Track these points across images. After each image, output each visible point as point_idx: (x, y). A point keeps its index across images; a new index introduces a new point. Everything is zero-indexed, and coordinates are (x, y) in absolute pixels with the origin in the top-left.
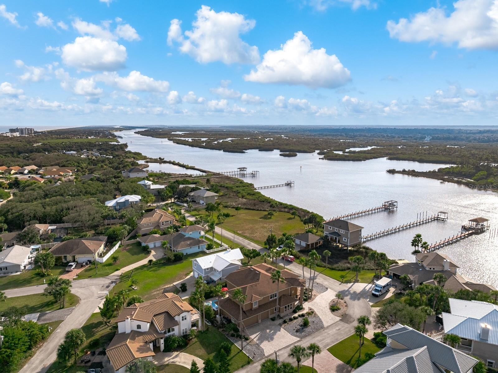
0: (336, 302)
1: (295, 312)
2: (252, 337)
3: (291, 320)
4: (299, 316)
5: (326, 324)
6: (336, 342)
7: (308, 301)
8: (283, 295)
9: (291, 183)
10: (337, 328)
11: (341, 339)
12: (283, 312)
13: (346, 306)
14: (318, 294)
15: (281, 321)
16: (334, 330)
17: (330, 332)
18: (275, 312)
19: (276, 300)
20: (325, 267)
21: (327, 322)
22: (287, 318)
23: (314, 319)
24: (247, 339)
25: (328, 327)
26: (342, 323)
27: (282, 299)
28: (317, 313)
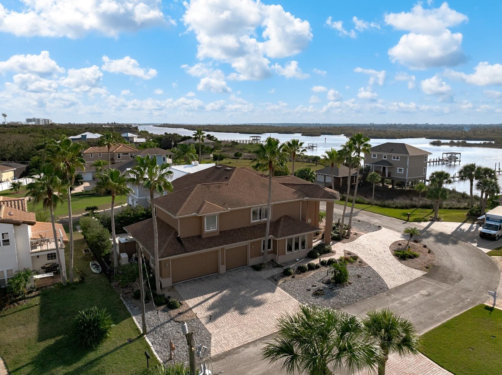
0: (404, 245)
1: (312, 255)
2: (190, 303)
3: (301, 270)
4: (323, 263)
5: (391, 284)
6: (431, 324)
7: (342, 241)
8: (286, 216)
9: (313, 147)
10: (424, 292)
11: (444, 316)
12: (284, 254)
13: (429, 252)
14: (362, 233)
15: (276, 271)
16: (416, 295)
17: (405, 300)
18: (262, 251)
19: (265, 224)
20: (369, 204)
21: (394, 279)
22: (293, 267)
23: (359, 271)
24: (172, 306)
25: (398, 289)
26: (432, 282)
27: (282, 223)
28: (364, 260)
